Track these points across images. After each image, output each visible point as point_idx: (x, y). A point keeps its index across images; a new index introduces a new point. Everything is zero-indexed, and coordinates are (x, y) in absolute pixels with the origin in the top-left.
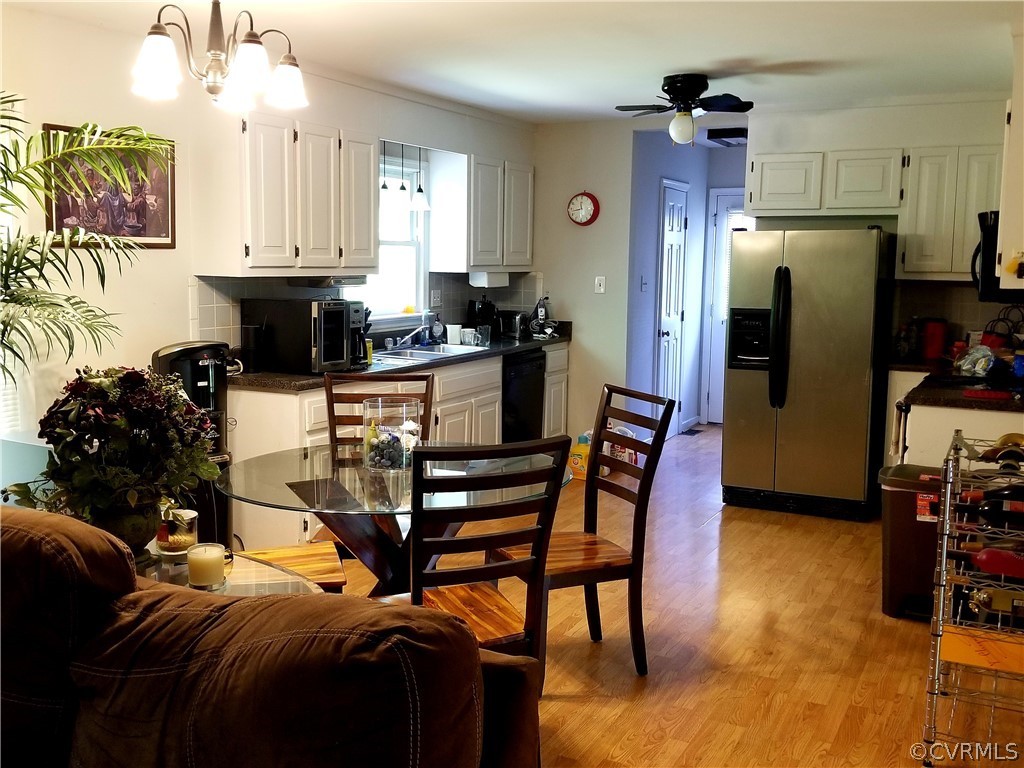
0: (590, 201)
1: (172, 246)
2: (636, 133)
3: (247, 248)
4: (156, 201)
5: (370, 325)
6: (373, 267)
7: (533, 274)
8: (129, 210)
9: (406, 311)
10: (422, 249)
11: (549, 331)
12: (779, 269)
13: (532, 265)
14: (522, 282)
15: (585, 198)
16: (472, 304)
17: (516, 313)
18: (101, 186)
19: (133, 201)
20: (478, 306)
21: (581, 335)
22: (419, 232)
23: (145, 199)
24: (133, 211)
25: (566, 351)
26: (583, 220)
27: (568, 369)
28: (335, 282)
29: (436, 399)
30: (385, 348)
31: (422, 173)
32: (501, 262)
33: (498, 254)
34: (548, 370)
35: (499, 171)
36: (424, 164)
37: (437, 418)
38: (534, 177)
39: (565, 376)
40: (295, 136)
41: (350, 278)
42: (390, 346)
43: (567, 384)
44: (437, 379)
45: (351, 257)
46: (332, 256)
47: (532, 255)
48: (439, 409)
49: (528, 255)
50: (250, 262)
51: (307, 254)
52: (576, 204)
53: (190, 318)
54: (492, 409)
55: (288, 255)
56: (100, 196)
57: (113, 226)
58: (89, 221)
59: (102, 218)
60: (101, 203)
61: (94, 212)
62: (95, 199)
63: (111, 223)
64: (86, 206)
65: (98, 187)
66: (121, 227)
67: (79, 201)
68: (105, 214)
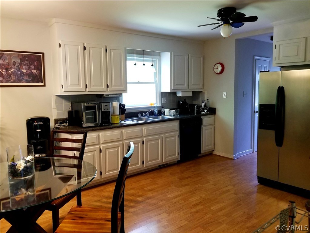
0: (220, 66)
1: (44, 85)
2: (236, 40)
3: (62, 85)
4: (36, 72)
5: (126, 110)
6: (125, 91)
7: (204, 91)
8: (25, 75)
9: (151, 104)
10: (158, 85)
11: (206, 111)
12: (279, 87)
13: (203, 88)
14: (201, 95)
15: (219, 65)
16: (179, 102)
17: (195, 105)
18: (12, 68)
19: (26, 72)
20: (181, 102)
21: (219, 112)
22: (157, 79)
23: (31, 71)
24: (26, 75)
25: (213, 118)
26: (219, 72)
27: (215, 124)
28: (106, 96)
29: (143, 135)
30: (138, 117)
31: (158, 60)
32: (187, 88)
33: (186, 85)
34: (204, 125)
35: (186, 57)
36: (158, 57)
37: (144, 142)
38: (204, 59)
39: (213, 126)
40: (85, 48)
41: (113, 94)
42: (140, 116)
43: (214, 129)
44: (143, 128)
45: (112, 88)
46: (104, 87)
47: (203, 85)
48: (144, 139)
49: (201, 85)
50: (63, 90)
51: (91, 87)
52: (216, 67)
53: (53, 108)
54: (173, 138)
55: (82, 87)
56: (12, 71)
57: (18, 80)
58: (7, 79)
59: (13, 78)
60: (13, 73)
61: (10, 76)
62: (10, 72)
63: (17, 79)
64: (6, 74)
65: (11, 68)
66: (22, 80)
67: (3, 72)
68: (15, 76)
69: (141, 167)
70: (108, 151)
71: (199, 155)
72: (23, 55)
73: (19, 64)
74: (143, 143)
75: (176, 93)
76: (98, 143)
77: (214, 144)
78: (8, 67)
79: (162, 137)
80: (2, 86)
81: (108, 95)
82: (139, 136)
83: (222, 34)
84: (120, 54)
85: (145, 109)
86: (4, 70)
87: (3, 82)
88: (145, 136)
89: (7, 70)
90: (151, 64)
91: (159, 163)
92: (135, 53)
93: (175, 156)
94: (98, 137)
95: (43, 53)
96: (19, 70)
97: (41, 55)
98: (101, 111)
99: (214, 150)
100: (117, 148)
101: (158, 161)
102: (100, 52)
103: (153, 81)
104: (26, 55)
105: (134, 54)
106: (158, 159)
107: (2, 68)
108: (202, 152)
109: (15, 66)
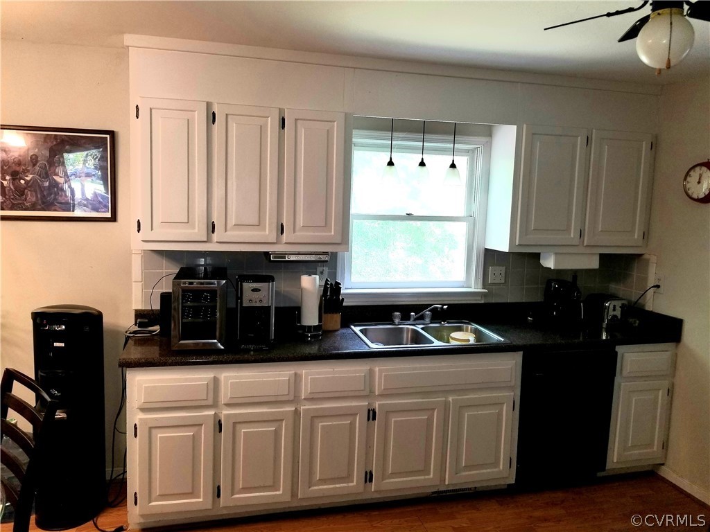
1: (113, 219)
3: (139, 223)
7: (647, 257)
8: (61, 190)
10: (476, 225)
13: (646, 246)
15: (704, 169)
21: (693, 337)
22: (475, 207)
26: (701, 196)
27: (674, 376)
28: (275, 257)
29: (372, 391)
30: (392, 322)
31: (482, 148)
32: (576, 242)
33: (573, 234)
34: (625, 373)
35: (580, 141)
36: (483, 139)
37: (374, 413)
38: (653, 146)
39: (666, 384)
40: (213, 118)
41: (299, 254)
42: (397, 321)
43: (670, 392)
44: (377, 369)
45: (297, 233)
46: (269, 233)
47: (645, 236)
48: (377, 403)
49: (637, 235)
50: (141, 236)
51: (226, 231)
52: (695, 175)
53: (133, 280)
54: (494, 411)
55: (197, 231)
56: (28, 179)
57: (43, 203)
58: (15, 199)
59: (31, 197)
60: (29, 185)
61: (21, 192)
62: (22, 182)
63: (40, 202)
64: (12, 187)
65: (25, 172)
66: (52, 204)
67: (5, 183)
68: (36, 192)
69: (361, 489)
70: (243, 430)
71: (600, 474)
72: (58, 138)
73: (48, 161)
74: (372, 415)
75: (537, 256)
76: (210, 402)
77: (665, 446)
78: (17, 169)
79: (446, 404)
80: (4, 218)
81: (283, 255)
82: (357, 394)
83: (645, 59)
84: (329, 133)
85: (423, 299)
86: (8, 178)
87: (5, 207)
88: (382, 396)
89: (15, 176)
90: (448, 160)
91: (429, 484)
92: (392, 127)
93: (496, 470)
94: (211, 386)
95: (113, 132)
96: (47, 176)
97: (108, 136)
98: (241, 303)
99: (663, 464)
100: (276, 424)
101: (426, 481)
102: (262, 129)
103: (460, 211)
104: (66, 139)
105: (388, 130)
106: (425, 471)
107: (4, 173)
108: (609, 466)
109: (37, 168)
